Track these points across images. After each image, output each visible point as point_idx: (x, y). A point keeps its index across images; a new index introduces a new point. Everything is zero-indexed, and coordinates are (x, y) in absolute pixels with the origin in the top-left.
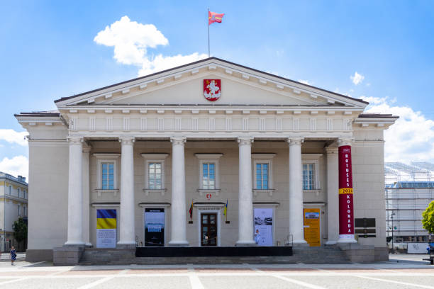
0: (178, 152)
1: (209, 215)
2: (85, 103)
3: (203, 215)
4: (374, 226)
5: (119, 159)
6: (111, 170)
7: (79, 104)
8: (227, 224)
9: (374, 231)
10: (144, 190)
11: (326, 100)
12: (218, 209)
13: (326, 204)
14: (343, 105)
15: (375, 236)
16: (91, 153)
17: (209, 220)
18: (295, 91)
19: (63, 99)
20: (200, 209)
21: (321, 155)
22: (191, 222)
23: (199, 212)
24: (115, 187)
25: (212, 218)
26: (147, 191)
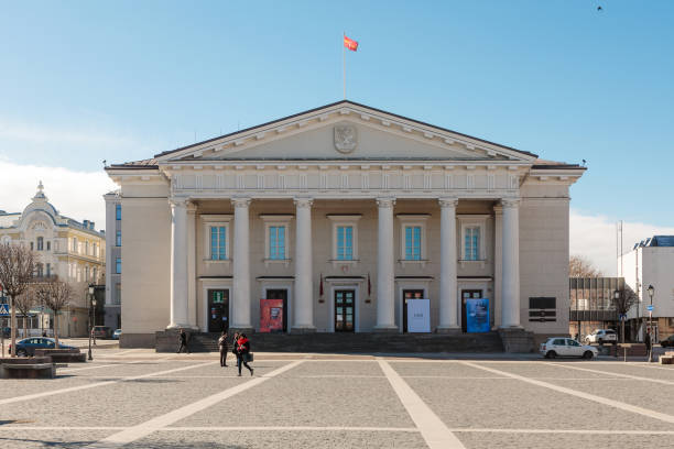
0: (304, 214)
1: (345, 292)
2: (192, 158)
3: (336, 292)
4: (554, 307)
5: (232, 222)
6: (223, 236)
7: (183, 159)
8: (368, 305)
9: (554, 314)
10: (264, 260)
11: (486, 152)
12: (357, 285)
13: (493, 279)
14: (507, 158)
15: (554, 320)
16: (198, 214)
17: (344, 298)
18: (447, 141)
19: (165, 154)
20: (333, 285)
21: (488, 216)
22: (321, 301)
23: (332, 289)
24: (227, 256)
25: (349, 295)
26: (267, 263)
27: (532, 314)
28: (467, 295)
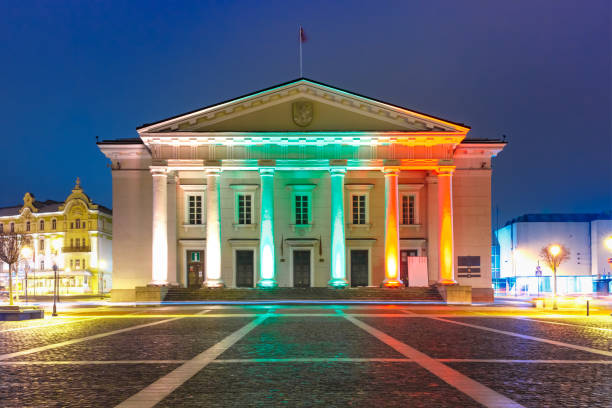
3: (295, 252)
4: (479, 264)
6: (199, 203)
9: (478, 270)
11: (425, 125)
13: (427, 240)
14: (444, 130)
15: (479, 276)
18: (392, 115)
20: (292, 246)
21: (421, 186)
22: (282, 260)
23: (292, 250)
24: (203, 222)
26: (236, 227)
27: (460, 271)
28: (404, 254)
